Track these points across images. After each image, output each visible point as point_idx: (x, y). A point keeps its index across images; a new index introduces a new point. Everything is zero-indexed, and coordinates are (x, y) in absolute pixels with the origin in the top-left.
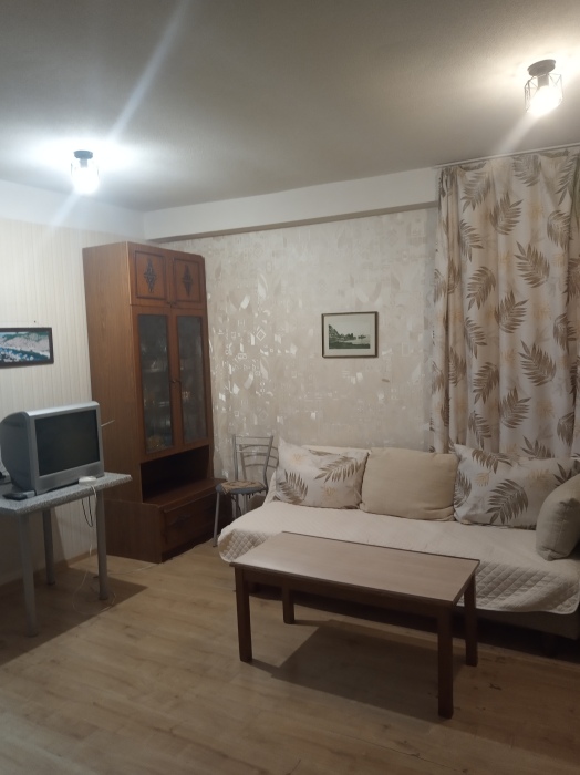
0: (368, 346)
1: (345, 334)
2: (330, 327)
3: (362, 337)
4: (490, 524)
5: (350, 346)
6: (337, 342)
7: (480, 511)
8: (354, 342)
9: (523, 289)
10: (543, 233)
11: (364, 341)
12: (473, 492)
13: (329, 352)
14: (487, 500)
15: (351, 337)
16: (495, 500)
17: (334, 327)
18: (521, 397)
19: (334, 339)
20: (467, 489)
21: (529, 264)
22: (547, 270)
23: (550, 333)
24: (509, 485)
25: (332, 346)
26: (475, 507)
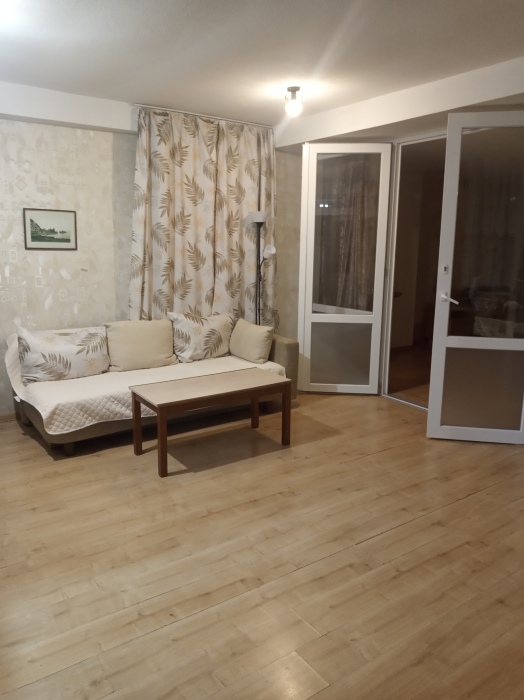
0: (68, 241)
1: (47, 229)
2: (32, 221)
3: (62, 232)
4: (204, 358)
5: (52, 240)
6: (39, 236)
7: (199, 352)
8: (55, 236)
9: (189, 207)
10: (200, 171)
11: (65, 236)
12: (192, 341)
13: (31, 244)
14: (202, 343)
15: (53, 231)
16: (207, 342)
17: (36, 221)
18: (187, 279)
19: (36, 233)
20: (187, 339)
21: (192, 190)
22: (202, 195)
23: (202, 237)
24: (213, 332)
25: (35, 238)
26: (196, 349)
